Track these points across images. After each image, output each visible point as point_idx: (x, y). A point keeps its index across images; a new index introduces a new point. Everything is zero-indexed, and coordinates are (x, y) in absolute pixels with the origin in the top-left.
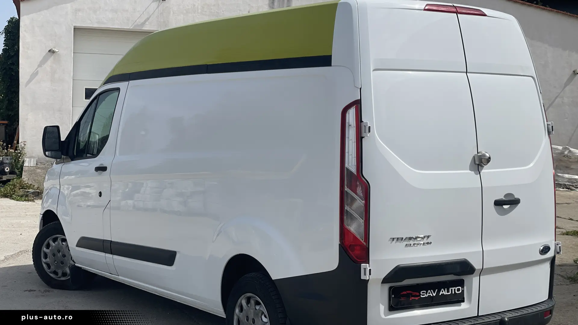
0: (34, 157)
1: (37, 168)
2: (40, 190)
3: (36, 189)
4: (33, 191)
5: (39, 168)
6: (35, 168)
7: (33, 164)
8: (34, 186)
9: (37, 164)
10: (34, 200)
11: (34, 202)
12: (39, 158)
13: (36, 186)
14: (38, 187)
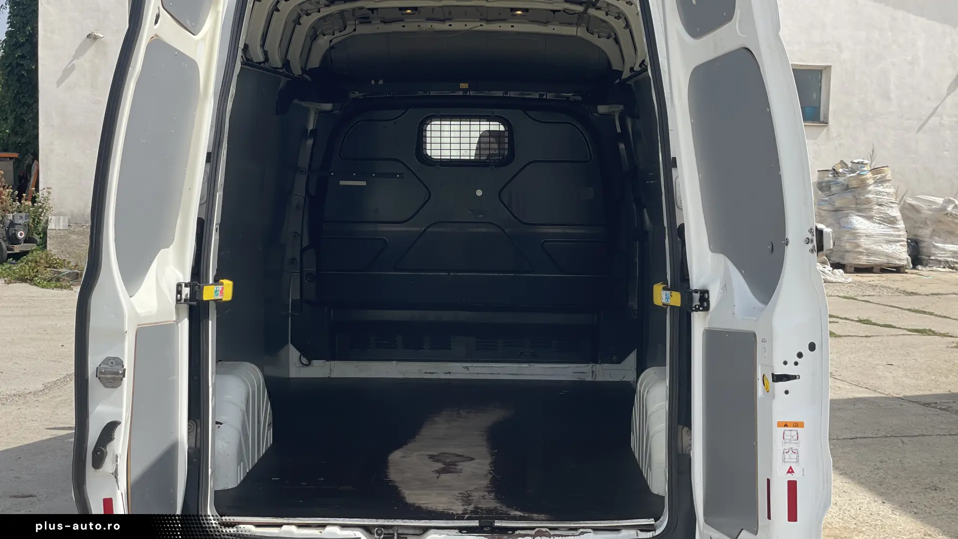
0: (64, 215)
1: (70, 233)
2: (80, 271)
3: (73, 267)
4: (69, 271)
5: (73, 232)
6: (66, 232)
7: (63, 226)
8: (69, 263)
9: (69, 226)
10: (72, 287)
11: (71, 289)
12: (72, 216)
13: (73, 264)
14: (77, 265)
